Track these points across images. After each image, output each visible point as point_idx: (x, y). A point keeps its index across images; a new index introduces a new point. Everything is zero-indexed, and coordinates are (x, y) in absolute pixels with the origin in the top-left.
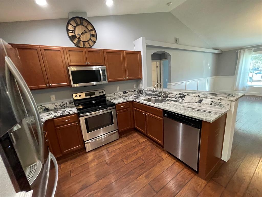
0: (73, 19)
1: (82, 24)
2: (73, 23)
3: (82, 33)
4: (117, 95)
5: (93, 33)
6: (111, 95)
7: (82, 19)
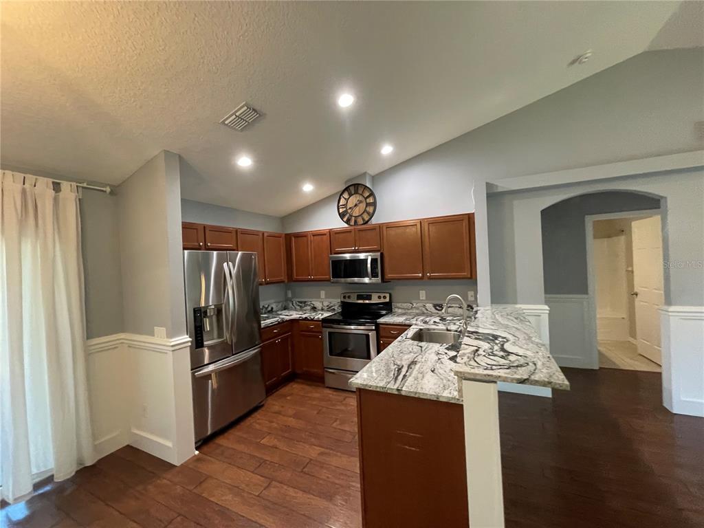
0: (346, 189)
1: (356, 193)
2: (346, 195)
3: (356, 205)
4: (417, 308)
5: (371, 200)
6: (405, 305)
7: (357, 186)
